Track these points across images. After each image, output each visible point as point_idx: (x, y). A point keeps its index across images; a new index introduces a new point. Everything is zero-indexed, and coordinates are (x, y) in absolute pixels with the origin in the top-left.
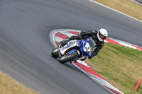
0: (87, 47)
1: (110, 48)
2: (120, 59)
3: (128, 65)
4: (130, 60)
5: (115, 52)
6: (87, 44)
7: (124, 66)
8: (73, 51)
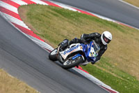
0: (92, 52)
1: (51, 11)
2: (60, 21)
3: (68, 27)
4: (71, 22)
5: (55, 15)
6: (92, 48)
7: (64, 29)
8: (76, 56)
